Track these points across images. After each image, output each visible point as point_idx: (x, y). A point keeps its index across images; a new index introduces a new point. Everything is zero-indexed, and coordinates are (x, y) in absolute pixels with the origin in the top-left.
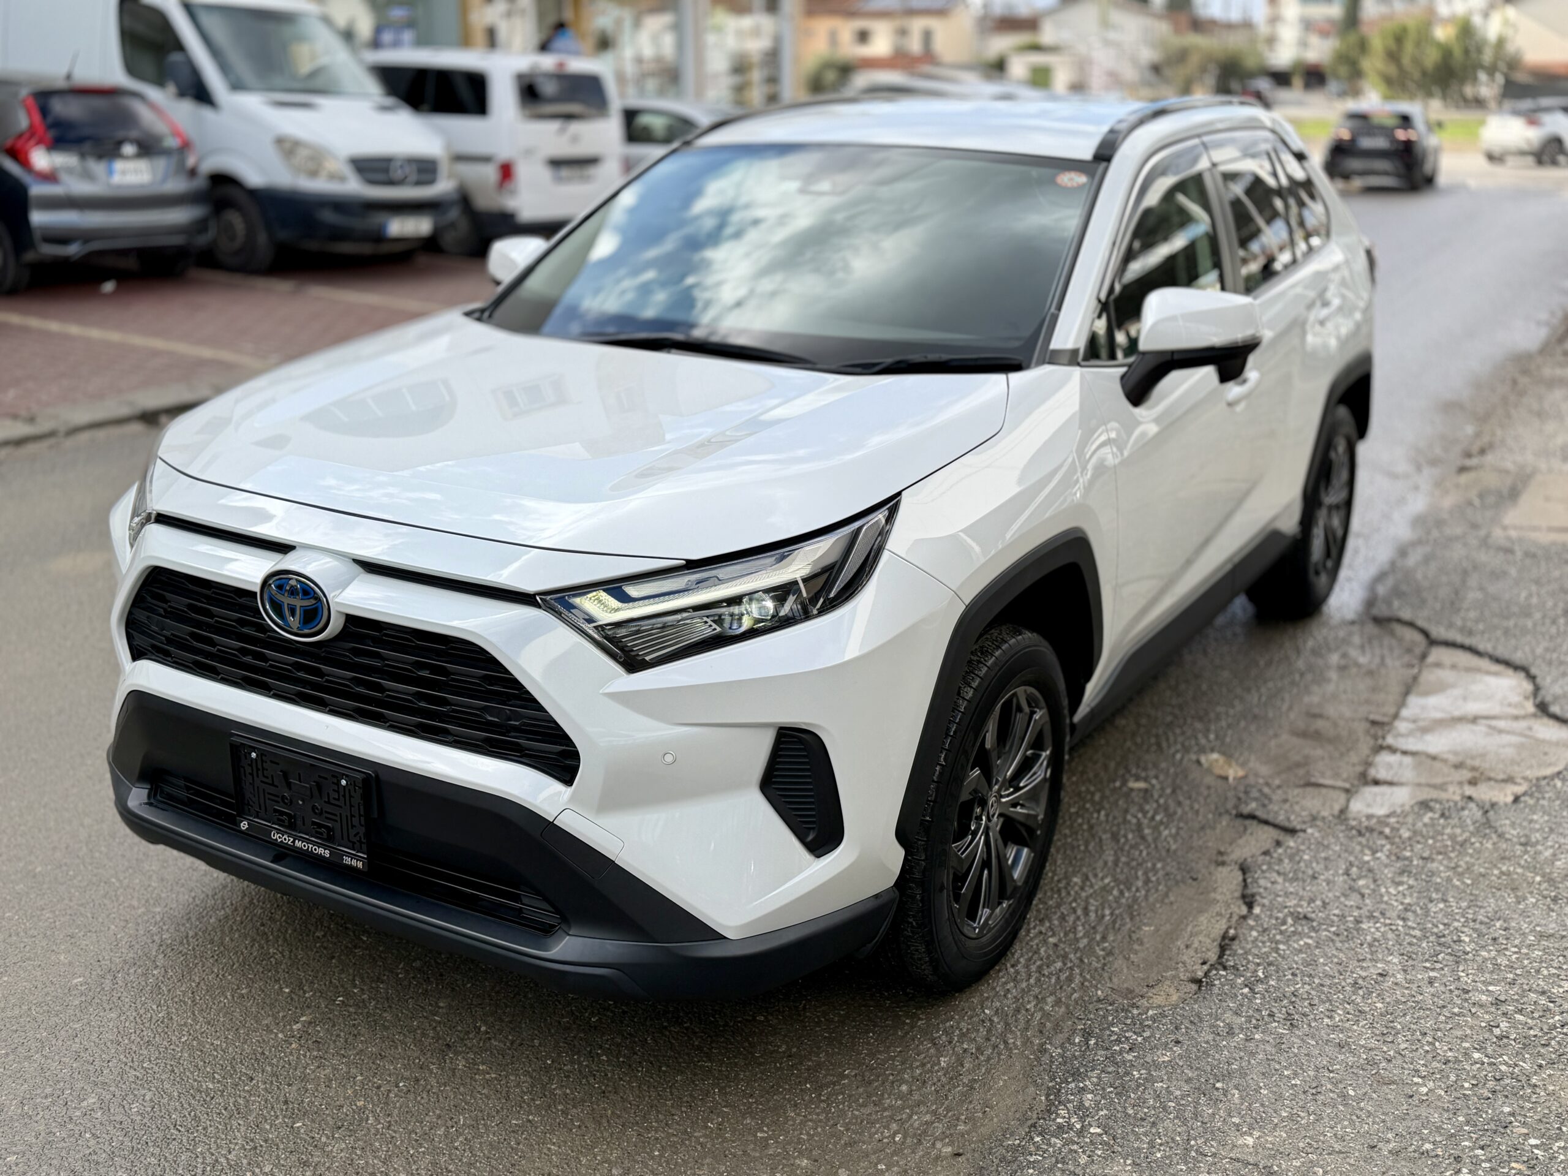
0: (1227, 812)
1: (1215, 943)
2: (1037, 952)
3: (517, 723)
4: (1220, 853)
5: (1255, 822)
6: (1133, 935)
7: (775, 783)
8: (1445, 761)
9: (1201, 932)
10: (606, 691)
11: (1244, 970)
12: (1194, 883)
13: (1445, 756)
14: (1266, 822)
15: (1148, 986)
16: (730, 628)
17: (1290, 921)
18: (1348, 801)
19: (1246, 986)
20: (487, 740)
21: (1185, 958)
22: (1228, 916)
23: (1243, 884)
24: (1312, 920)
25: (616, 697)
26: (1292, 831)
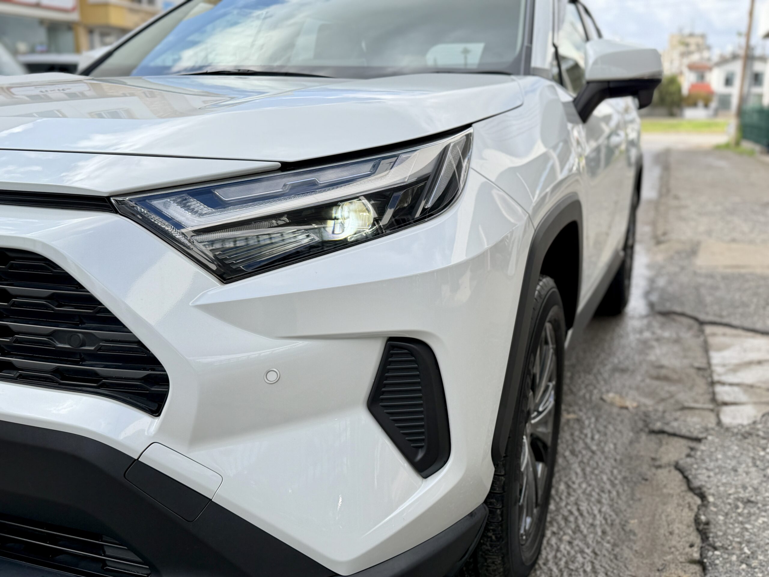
0: (642, 430)
1: (691, 529)
2: (558, 550)
3: (92, 348)
4: (654, 459)
5: (665, 436)
6: (625, 528)
7: (383, 400)
8: (759, 387)
9: (674, 520)
10: (198, 303)
11: (732, 549)
12: (647, 483)
13: (759, 384)
14: (674, 435)
15: (658, 570)
16: (333, 232)
17: (740, 505)
18: (718, 416)
19: (742, 563)
20: (56, 371)
21: (674, 543)
22: (687, 506)
23: (685, 480)
24: (756, 503)
25: (209, 308)
26: (698, 440)
